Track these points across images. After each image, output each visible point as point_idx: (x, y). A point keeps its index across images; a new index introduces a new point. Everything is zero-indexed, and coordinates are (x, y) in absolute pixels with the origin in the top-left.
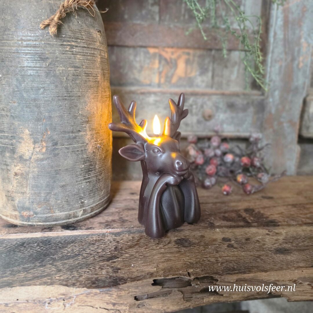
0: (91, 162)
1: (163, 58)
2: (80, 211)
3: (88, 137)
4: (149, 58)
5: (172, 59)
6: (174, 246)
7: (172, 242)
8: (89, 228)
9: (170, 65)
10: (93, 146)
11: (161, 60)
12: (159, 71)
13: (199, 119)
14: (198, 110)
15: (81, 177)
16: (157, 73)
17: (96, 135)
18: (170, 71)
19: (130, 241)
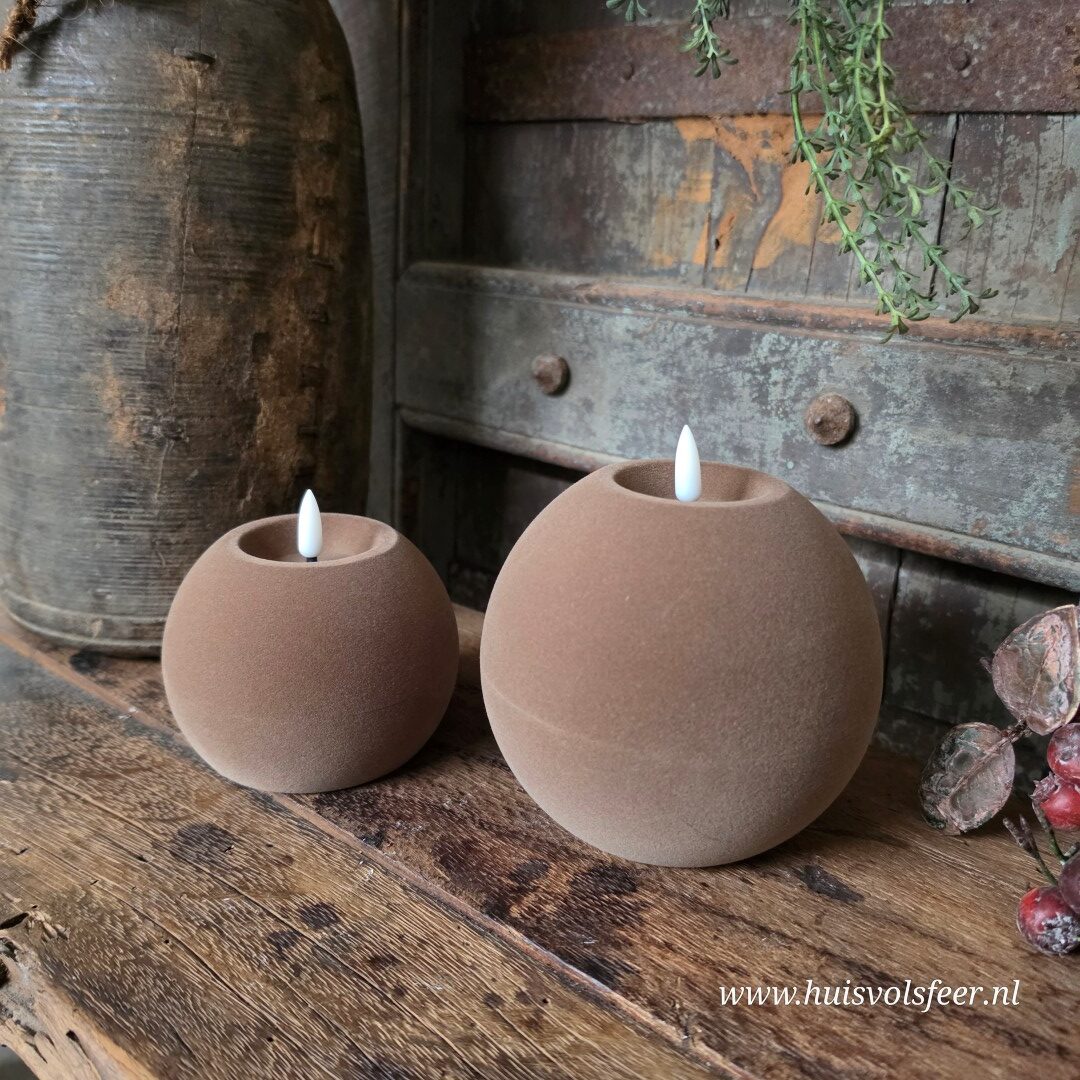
0: (127, 476)
1: (728, 161)
2: (94, 621)
3: (110, 393)
4: (680, 164)
5: (763, 164)
6: (165, 834)
7: (184, 823)
8: (106, 683)
9: (754, 189)
10: (130, 427)
11: (719, 169)
12: (710, 218)
13: (794, 433)
14: (791, 393)
15: (89, 513)
16: (703, 224)
17: (145, 393)
18: (753, 216)
19: (115, 761)
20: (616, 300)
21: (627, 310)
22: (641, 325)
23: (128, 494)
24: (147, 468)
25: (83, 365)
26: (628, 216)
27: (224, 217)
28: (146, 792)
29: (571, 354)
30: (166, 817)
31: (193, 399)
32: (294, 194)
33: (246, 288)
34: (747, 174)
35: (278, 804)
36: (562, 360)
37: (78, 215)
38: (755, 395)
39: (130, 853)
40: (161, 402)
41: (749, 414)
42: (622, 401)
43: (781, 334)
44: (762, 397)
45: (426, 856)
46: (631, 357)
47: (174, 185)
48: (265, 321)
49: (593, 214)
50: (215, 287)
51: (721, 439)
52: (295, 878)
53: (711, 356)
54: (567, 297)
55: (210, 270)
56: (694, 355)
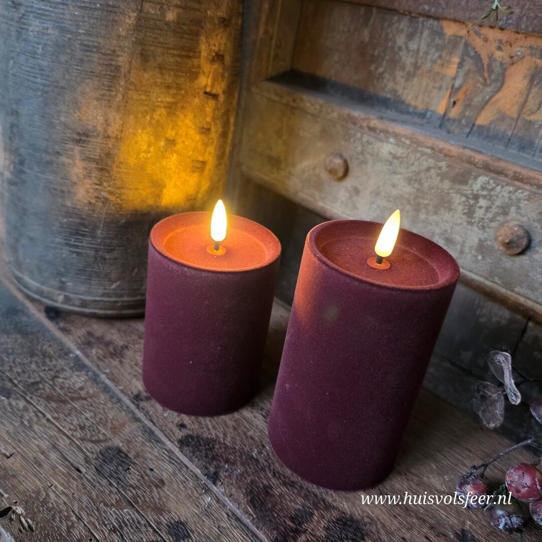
1: (472, 53)
2: (59, 295)
3: (76, 170)
4: (439, 48)
5: (495, 60)
6: (92, 453)
7: (103, 444)
8: (64, 330)
9: (486, 75)
10: (87, 192)
11: (465, 58)
12: (453, 87)
13: (486, 240)
14: (490, 215)
15: (60, 237)
16: (447, 89)
17: (98, 173)
18: (481, 91)
19: (66, 389)
20: (386, 132)
21: (392, 140)
22: (400, 151)
23: (83, 229)
24: (96, 216)
25: (60, 151)
26: (399, 74)
27: (155, 67)
28: (83, 417)
29: (351, 159)
30: (93, 439)
31: (126, 178)
32: (200, 52)
33: (164, 112)
34: (483, 65)
35: (158, 438)
36: (346, 162)
37: (63, 58)
38: (466, 211)
39: (72, 465)
40: (107, 179)
41: (459, 221)
42: (378, 194)
43: (491, 179)
44: (470, 213)
45: (242, 495)
46: (389, 170)
47: (126, 44)
48: (173, 133)
49: (376, 68)
50: (146, 111)
51: (438, 231)
52: (165, 498)
53: (442, 181)
54: (354, 124)
55: (144, 100)
56: (431, 177)
